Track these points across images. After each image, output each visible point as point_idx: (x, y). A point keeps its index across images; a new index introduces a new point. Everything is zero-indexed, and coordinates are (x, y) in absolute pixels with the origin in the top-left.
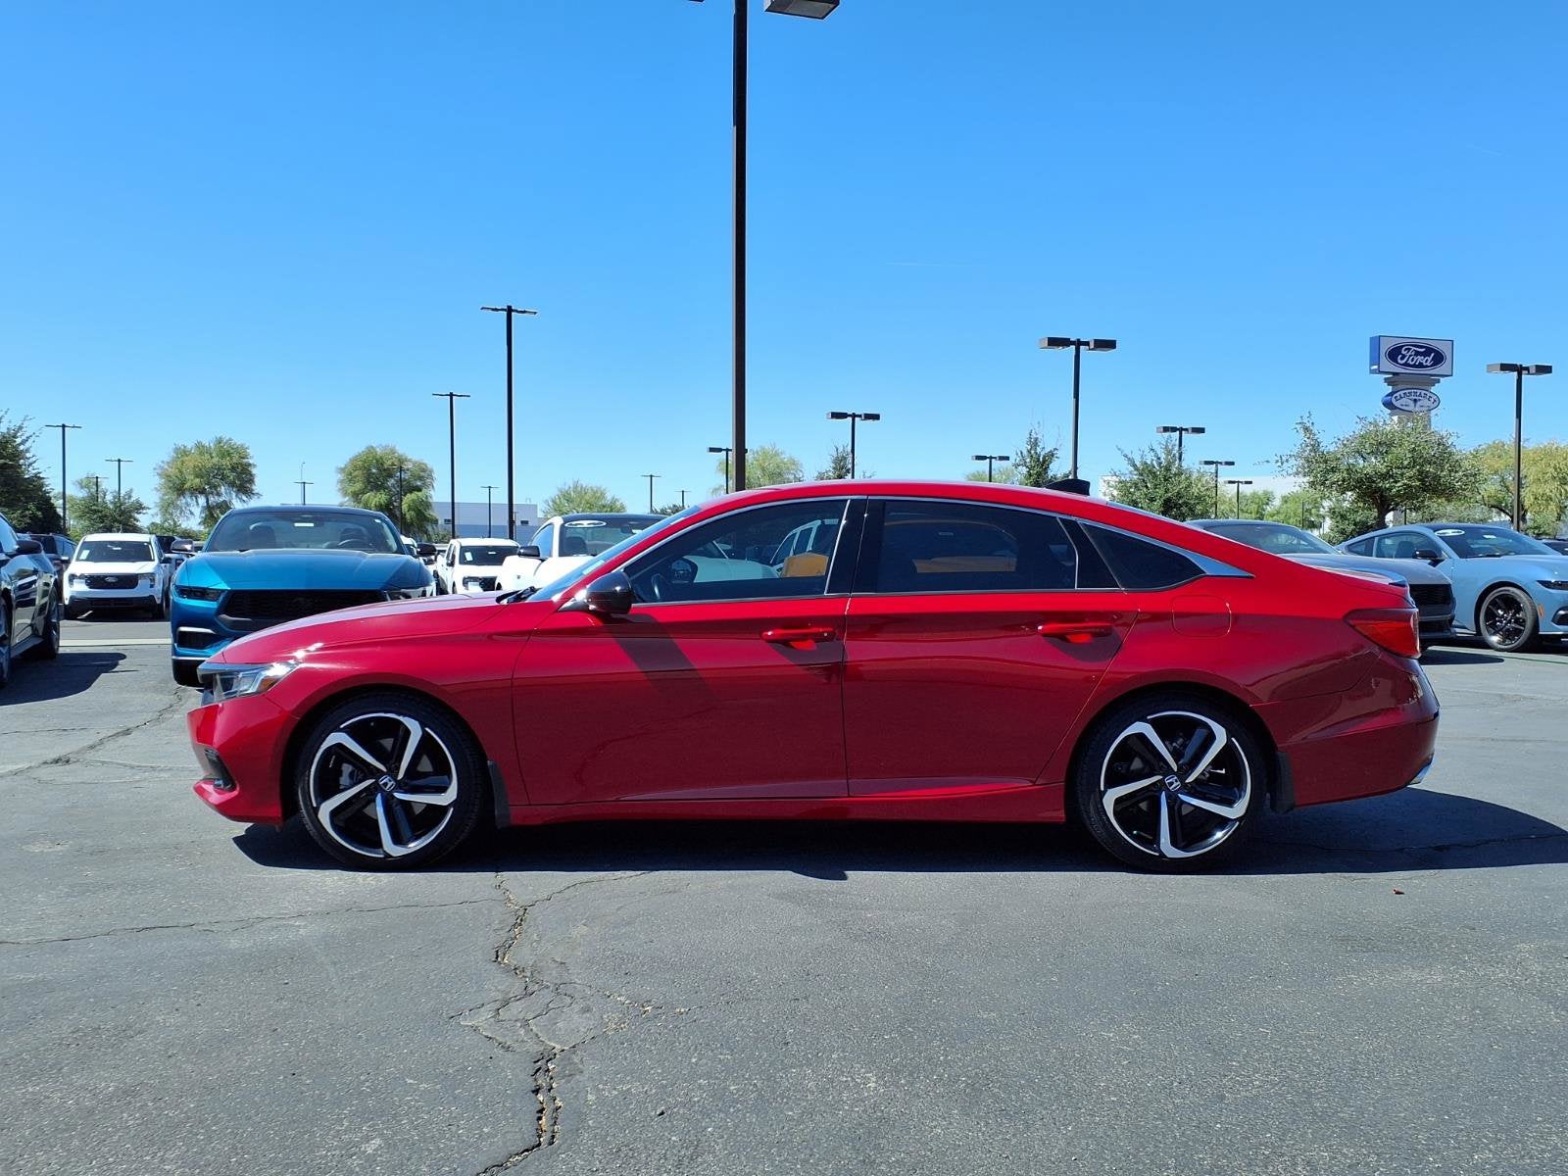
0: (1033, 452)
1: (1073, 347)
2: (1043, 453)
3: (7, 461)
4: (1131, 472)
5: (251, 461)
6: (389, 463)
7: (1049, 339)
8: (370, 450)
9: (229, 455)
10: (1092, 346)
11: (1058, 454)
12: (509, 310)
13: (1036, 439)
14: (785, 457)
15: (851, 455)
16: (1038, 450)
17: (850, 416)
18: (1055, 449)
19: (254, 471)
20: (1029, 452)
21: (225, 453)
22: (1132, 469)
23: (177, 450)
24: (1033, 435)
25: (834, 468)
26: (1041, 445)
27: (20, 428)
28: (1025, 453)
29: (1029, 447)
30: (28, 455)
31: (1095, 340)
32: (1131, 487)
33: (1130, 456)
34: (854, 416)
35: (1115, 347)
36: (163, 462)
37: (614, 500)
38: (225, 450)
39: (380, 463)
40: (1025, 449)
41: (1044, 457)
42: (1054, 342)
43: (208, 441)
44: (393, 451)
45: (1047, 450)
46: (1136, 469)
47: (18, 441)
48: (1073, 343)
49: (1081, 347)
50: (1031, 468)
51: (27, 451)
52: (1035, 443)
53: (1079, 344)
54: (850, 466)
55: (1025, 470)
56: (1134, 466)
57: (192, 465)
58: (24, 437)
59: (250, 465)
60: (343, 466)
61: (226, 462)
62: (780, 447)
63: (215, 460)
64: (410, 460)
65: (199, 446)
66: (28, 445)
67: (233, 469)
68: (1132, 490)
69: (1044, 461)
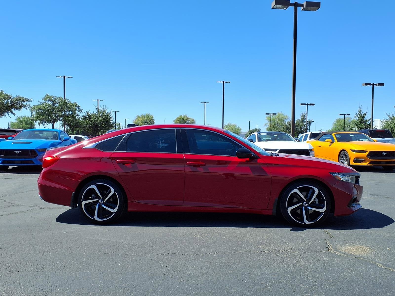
0: (360, 113)
1: (372, 85)
2: (363, 114)
3: (108, 120)
4: (389, 119)
5: (154, 119)
6: (185, 119)
7: (365, 83)
8: (181, 116)
9: (149, 117)
10: (377, 85)
11: (367, 114)
12: (224, 82)
13: (361, 110)
14: (285, 115)
15: (306, 115)
16: (362, 113)
17: (306, 104)
18: (366, 113)
19: (154, 121)
20: (359, 113)
21: (148, 117)
22: (389, 118)
23: (137, 116)
24: (360, 109)
25: (302, 118)
26: (362, 112)
27: (110, 112)
28: (358, 114)
29: (359, 112)
30: (112, 118)
31: (378, 83)
32: (389, 123)
33: (389, 115)
34: (307, 104)
35: (384, 85)
36: (134, 119)
37: (238, 128)
38: (148, 116)
39: (183, 119)
40: (357, 112)
41: (363, 115)
42: (366, 84)
43: (144, 114)
44: (186, 116)
45: (364, 113)
46: (391, 118)
47: (110, 115)
48: (372, 84)
49: (374, 85)
50: (359, 118)
51: (112, 117)
52: (361, 111)
53: (373, 84)
54: (306, 118)
55: (358, 118)
56: (390, 117)
57: (140, 120)
58: (111, 114)
59: (153, 120)
60: (174, 120)
61: (148, 119)
62: (283, 113)
63: (146, 119)
64: (190, 118)
65: (142, 115)
66: (112, 116)
67: (150, 121)
68: (390, 124)
69: (363, 116)
